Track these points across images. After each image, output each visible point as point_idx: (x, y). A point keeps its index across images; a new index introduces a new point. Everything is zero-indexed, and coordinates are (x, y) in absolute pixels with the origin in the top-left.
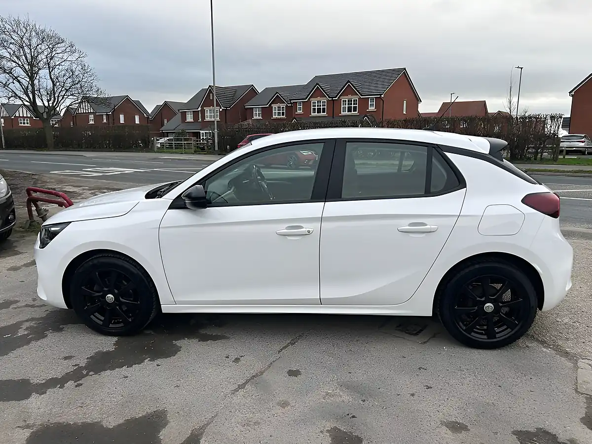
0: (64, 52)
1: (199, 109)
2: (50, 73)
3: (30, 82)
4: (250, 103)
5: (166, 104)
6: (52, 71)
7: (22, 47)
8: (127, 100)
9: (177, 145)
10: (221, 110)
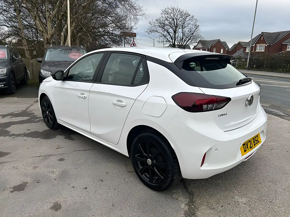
0: (189, 20)
1: (254, 45)
2: (182, 30)
3: (174, 34)
4: (287, 41)
5: (239, 43)
6: (183, 29)
7: (174, 19)
8: (219, 41)
9: (233, 64)
10: (266, 46)
